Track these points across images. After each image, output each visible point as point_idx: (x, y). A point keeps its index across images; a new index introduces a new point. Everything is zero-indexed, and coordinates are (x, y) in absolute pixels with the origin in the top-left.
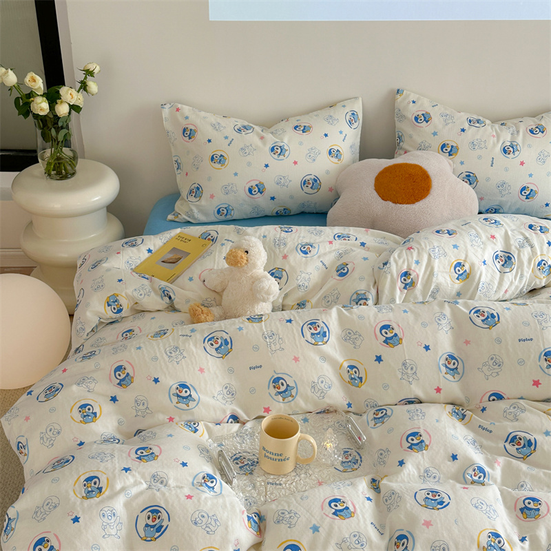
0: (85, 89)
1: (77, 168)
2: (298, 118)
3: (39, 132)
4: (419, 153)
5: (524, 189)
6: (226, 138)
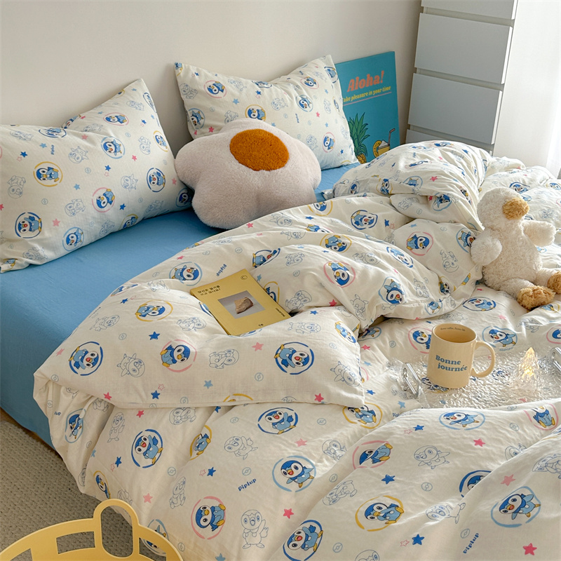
5: (325, 139)
6: (43, 146)
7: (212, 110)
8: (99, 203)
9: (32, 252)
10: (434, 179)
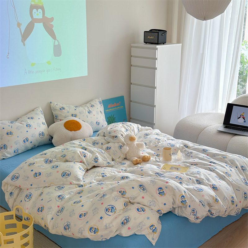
5: (97, 122)
6: (9, 126)
7: (61, 115)
8: (24, 141)
9: (4, 155)
10: (115, 132)
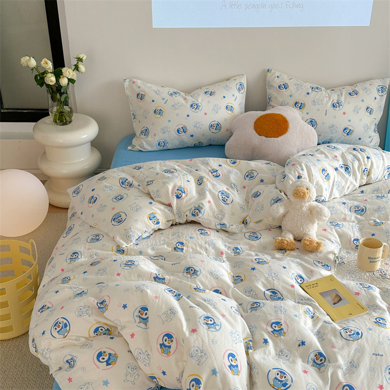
0: (77, 70)
1: (73, 118)
2: (207, 87)
3: (50, 96)
4: (281, 107)
5: (345, 129)
6: (164, 99)
7: (276, 98)
8: (178, 131)
9: (141, 146)
